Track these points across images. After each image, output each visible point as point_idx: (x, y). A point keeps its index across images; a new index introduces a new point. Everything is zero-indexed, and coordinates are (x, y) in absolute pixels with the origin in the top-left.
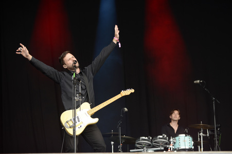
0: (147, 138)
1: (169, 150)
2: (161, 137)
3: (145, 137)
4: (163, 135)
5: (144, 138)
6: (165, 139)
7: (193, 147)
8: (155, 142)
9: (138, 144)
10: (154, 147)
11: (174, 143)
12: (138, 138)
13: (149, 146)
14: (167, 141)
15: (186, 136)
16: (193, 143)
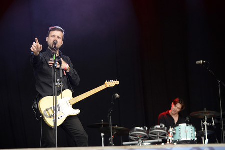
0: (142, 129)
1: (168, 143)
2: (159, 127)
3: (140, 127)
4: (161, 124)
5: (138, 128)
6: (163, 129)
7: (196, 139)
8: (151, 134)
9: (132, 135)
10: (150, 139)
11: (174, 134)
12: (132, 128)
13: (145, 138)
14: (165, 132)
15: (187, 126)
16: (195, 133)
